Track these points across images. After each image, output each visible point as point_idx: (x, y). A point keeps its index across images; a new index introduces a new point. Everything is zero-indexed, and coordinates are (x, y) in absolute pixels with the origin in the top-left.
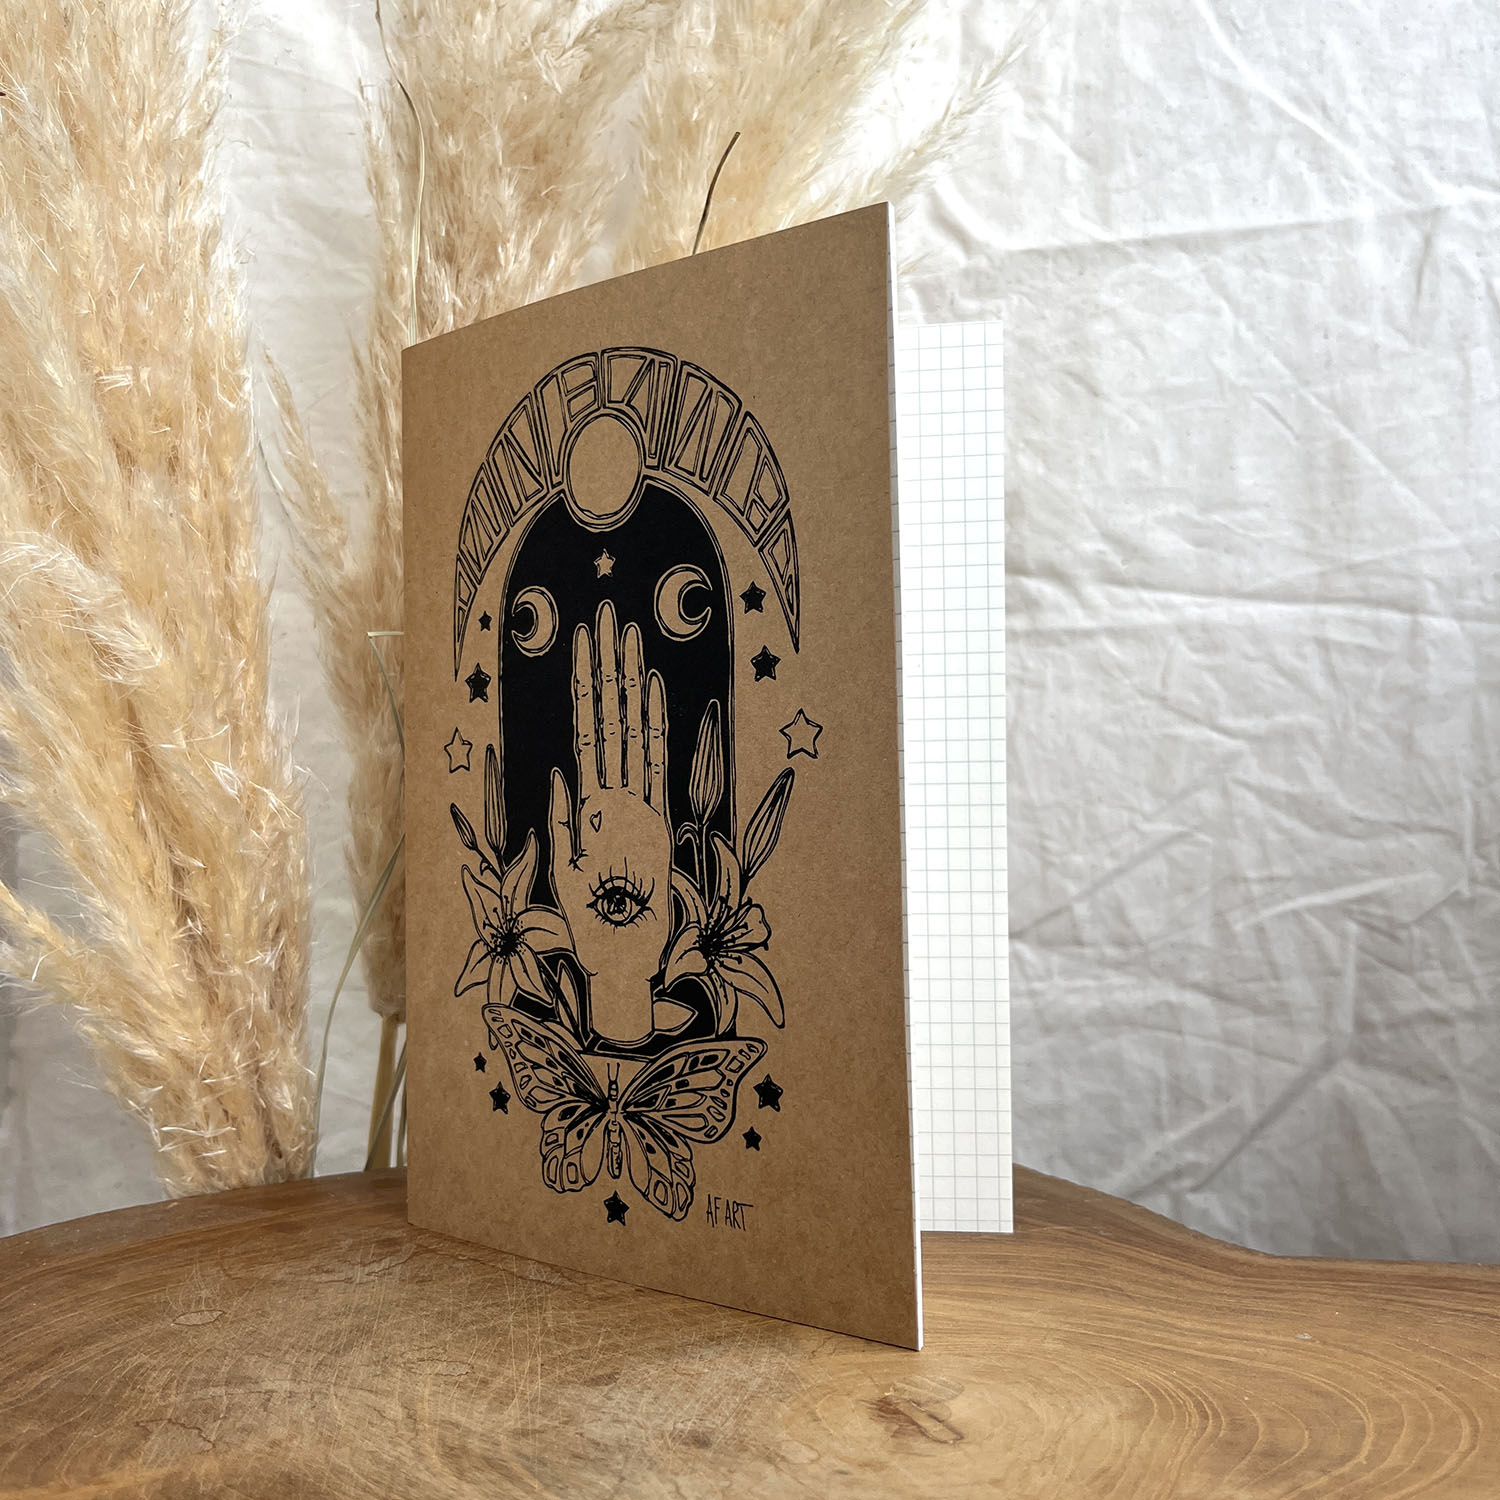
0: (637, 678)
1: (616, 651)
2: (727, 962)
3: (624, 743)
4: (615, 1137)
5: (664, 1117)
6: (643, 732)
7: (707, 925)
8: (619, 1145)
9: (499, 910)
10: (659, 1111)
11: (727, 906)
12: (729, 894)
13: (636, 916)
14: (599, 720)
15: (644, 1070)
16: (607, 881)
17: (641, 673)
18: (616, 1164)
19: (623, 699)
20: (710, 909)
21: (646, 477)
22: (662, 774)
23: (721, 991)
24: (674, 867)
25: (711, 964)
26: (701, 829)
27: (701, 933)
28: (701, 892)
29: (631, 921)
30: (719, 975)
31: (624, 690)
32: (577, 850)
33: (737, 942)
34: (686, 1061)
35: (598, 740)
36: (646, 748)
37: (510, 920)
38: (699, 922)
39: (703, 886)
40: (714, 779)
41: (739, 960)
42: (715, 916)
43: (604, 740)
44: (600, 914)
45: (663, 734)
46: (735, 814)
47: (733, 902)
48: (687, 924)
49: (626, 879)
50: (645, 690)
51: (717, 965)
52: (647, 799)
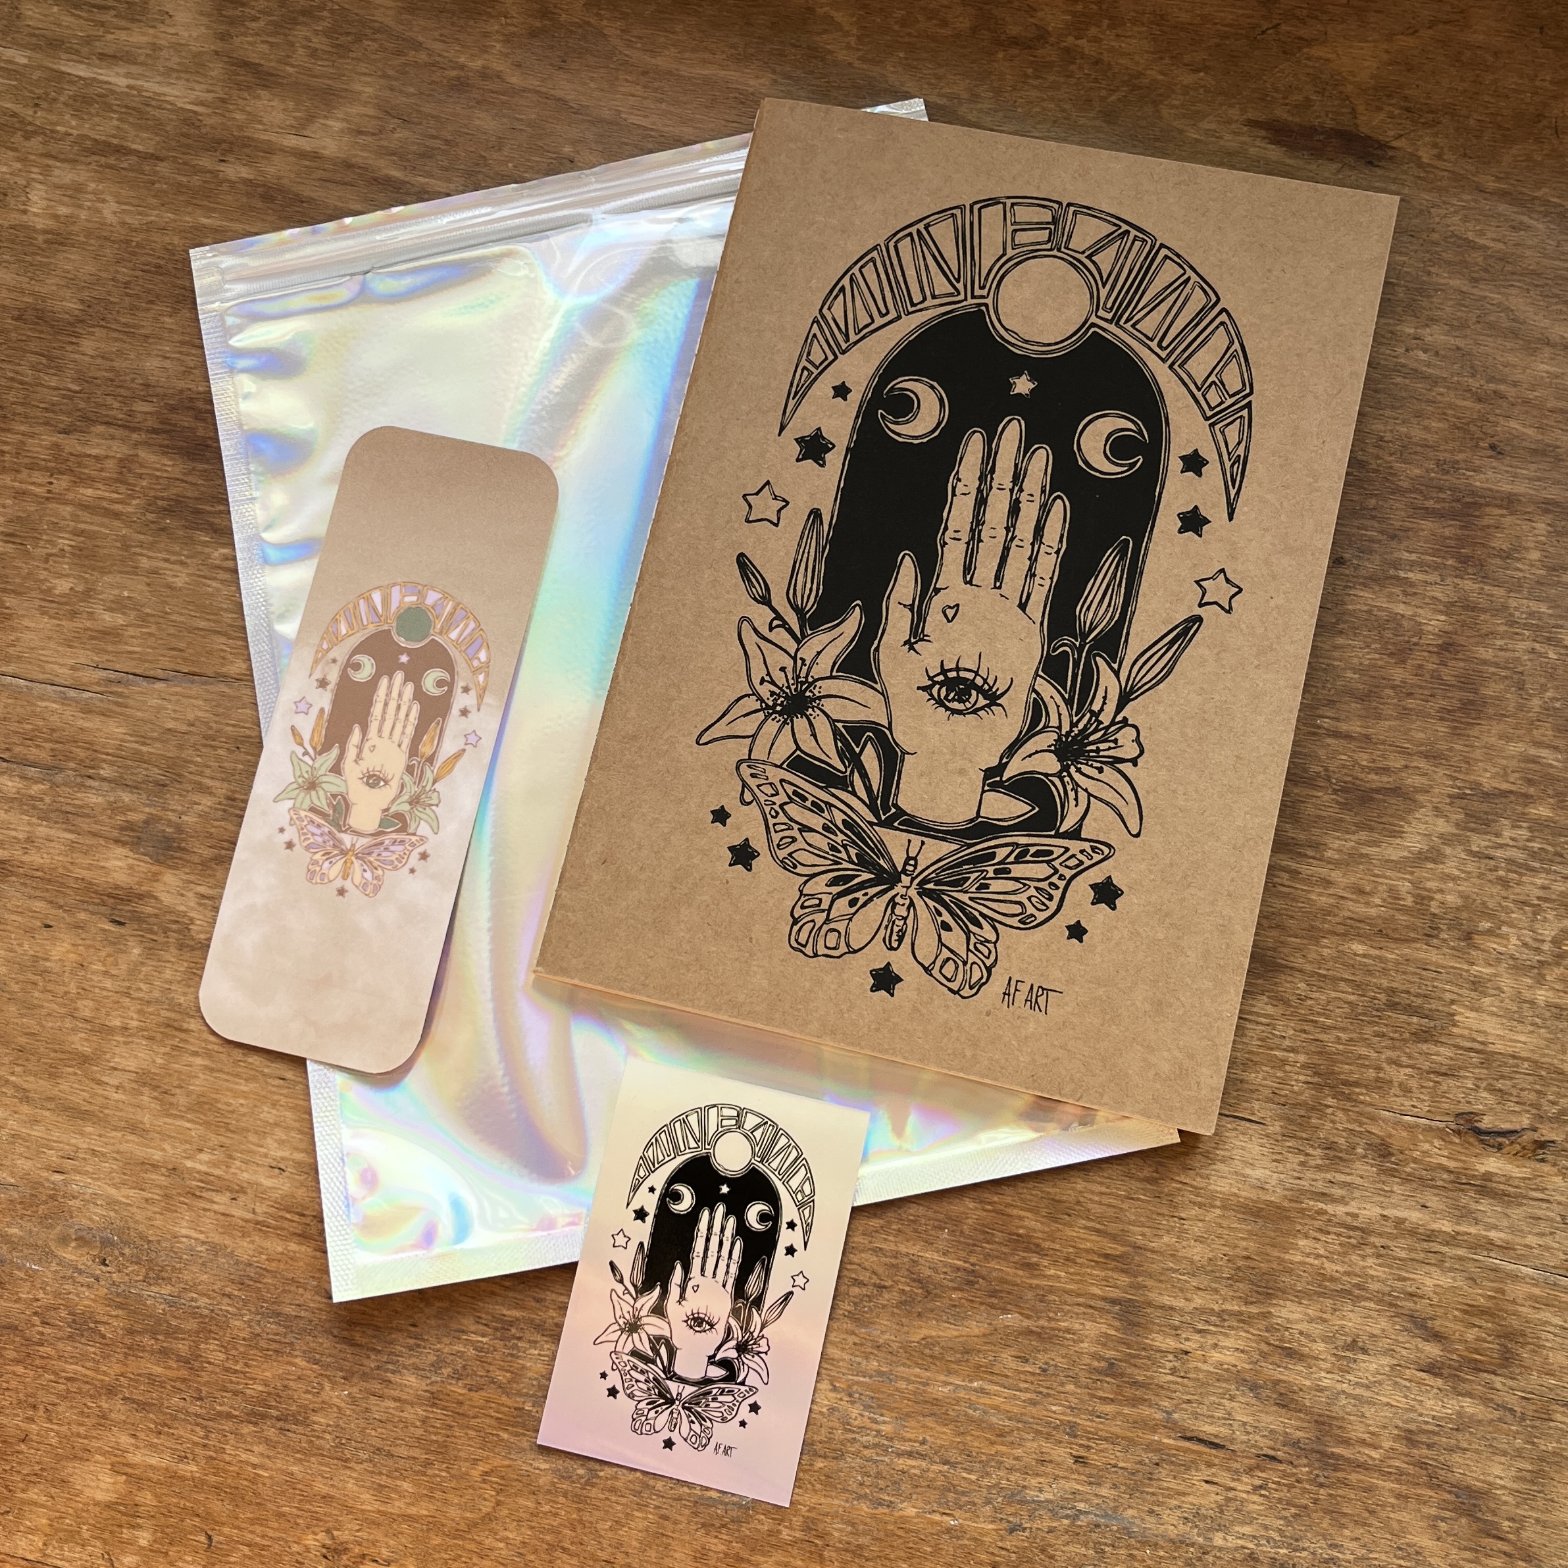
0: (1037, 493)
1: (1016, 465)
2: (1085, 769)
3: (1006, 550)
4: (901, 911)
5: (970, 899)
6: (1033, 544)
7: (1068, 734)
8: (905, 919)
9: (789, 670)
10: (966, 892)
11: (1097, 720)
12: (1102, 709)
13: (982, 708)
14: (978, 522)
15: (956, 851)
16: (951, 670)
17: (1043, 491)
18: (896, 938)
19: (1015, 509)
20: (1075, 719)
21: (1093, 325)
22: (1047, 588)
23: (1072, 795)
24: (1040, 673)
25: (1065, 768)
26: (1082, 647)
27: (1060, 736)
28: (1069, 702)
29: (975, 712)
30: (1072, 779)
31: (1018, 501)
32: (917, 634)
33: (1102, 753)
34: (1012, 852)
35: (973, 538)
36: (1033, 559)
37: (802, 683)
38: (1060, 727)
39: (1072, 698)
40: (1109, 605)
41: (1101, 770)
42: (1081, 726)
43: (980, 540)
44: (933, 698)
45: (1058, 552)
46: (1126, 641)
47: (1106, 718)
48: (1044, 727)
49: (977, 673)
50: (1045, 509)
51: (1073, 769)
52: (1023, 606)
